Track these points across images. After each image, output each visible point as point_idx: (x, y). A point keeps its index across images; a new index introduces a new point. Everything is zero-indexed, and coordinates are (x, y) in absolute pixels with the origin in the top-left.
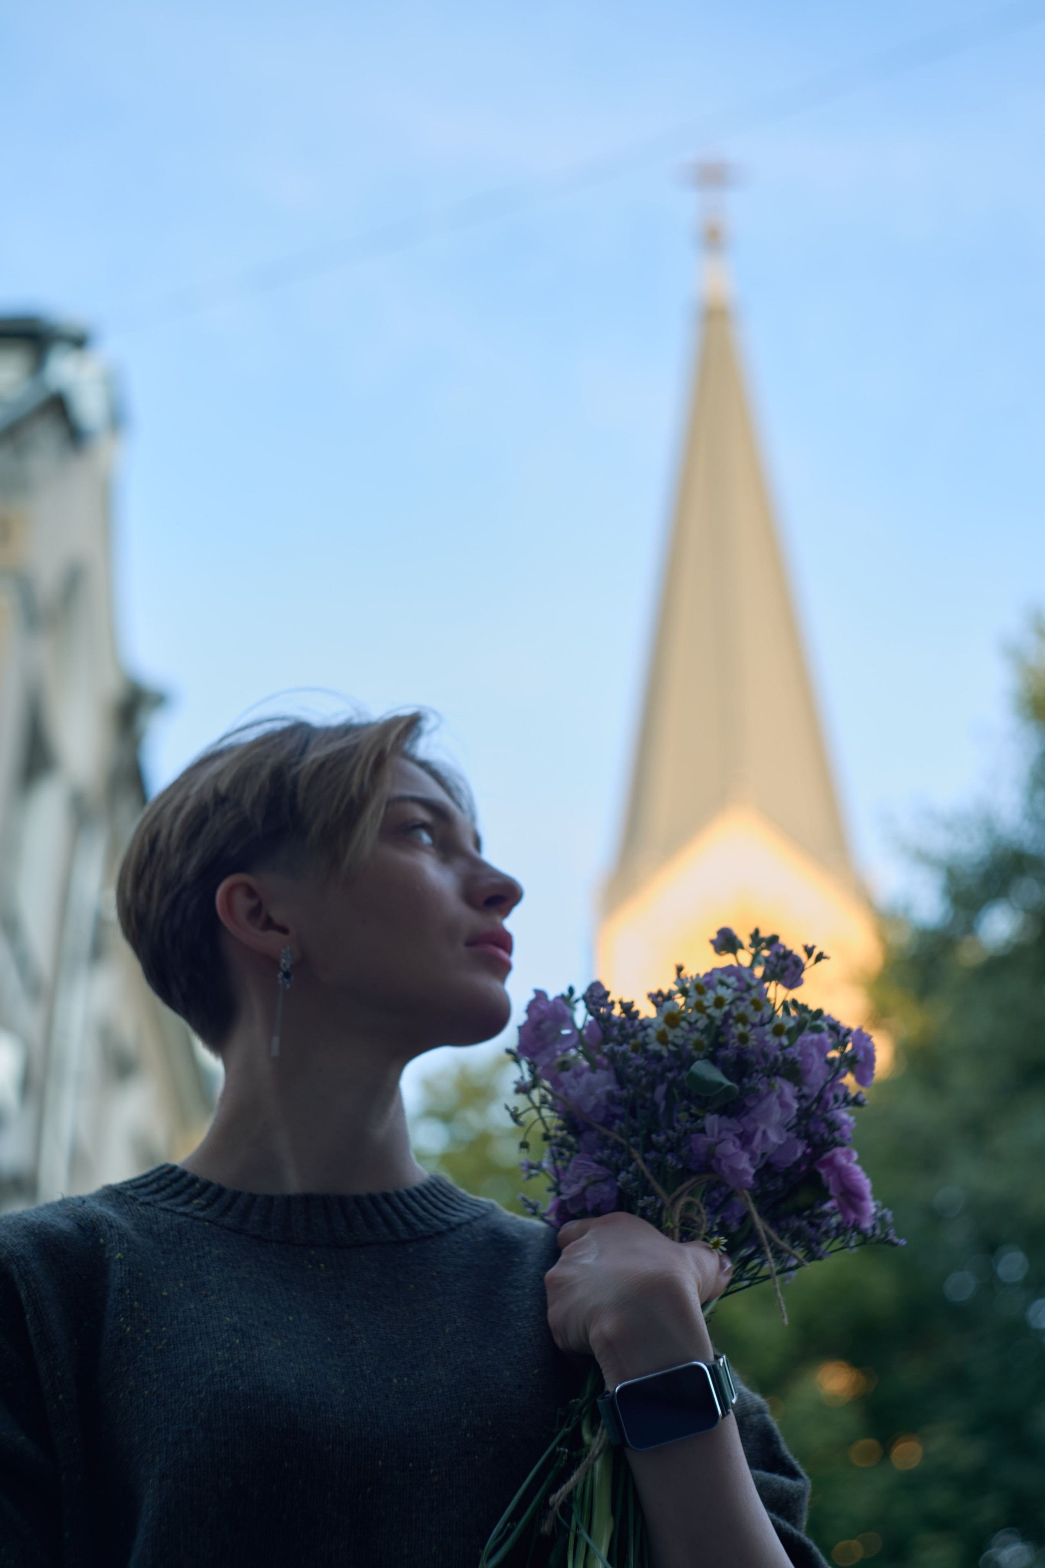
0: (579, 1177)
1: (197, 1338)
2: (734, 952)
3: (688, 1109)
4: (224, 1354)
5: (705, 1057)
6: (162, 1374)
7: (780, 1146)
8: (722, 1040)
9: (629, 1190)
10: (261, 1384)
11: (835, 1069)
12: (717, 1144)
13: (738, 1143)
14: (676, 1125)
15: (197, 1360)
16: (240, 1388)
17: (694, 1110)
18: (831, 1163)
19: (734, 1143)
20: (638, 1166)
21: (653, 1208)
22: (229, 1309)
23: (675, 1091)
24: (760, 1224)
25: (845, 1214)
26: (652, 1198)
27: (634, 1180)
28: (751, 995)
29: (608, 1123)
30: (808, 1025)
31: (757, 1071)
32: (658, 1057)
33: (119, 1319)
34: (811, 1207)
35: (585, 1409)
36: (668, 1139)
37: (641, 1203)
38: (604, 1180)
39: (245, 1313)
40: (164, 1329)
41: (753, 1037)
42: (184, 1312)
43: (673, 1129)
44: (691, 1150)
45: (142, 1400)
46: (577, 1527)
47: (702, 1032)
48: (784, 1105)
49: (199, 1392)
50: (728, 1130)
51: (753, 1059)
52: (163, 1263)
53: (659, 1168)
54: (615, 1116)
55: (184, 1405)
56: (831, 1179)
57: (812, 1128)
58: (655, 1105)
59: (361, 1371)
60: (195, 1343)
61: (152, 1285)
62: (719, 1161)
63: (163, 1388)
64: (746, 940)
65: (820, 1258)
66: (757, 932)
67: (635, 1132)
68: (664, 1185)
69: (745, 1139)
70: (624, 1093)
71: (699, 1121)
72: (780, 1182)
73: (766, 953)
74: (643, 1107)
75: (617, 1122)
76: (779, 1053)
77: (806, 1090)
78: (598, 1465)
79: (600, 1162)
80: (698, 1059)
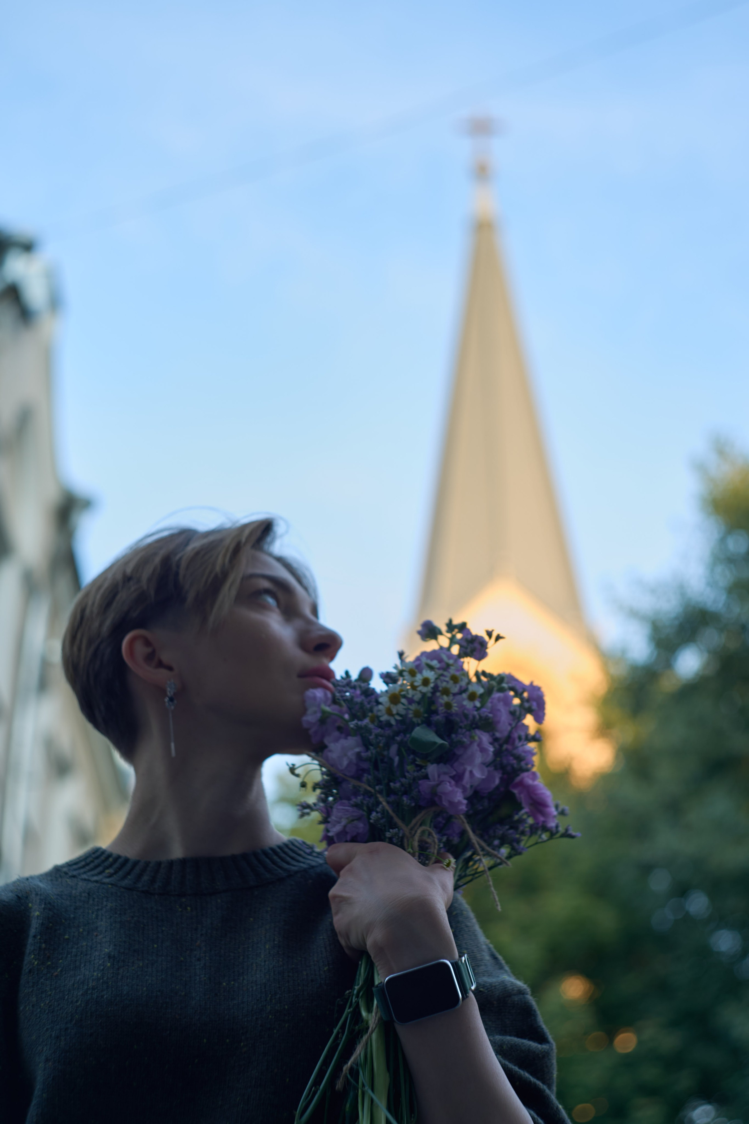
0: (341, 818)
1: (82, 965)
2: (436, 638)
3: (413, 762)
4: (98, 974)
5: (423, 722)
6: (54, 991)
7: (483, 780)
8: (433, 708)
9: (379, 825)
10: (120, 992)
11: (517, 716)
12: (438, 785)
13: (453, 782)
14: (407, 774)
15: (79, 980)
16: (105, 997)
17: (419, 762)
18: (521, 784)
19: (450, 782)
20: (383, 807)
21: (397, 837)
22: (109, 943)
23: (403, 750)
24: (474, 838)
25: (535, 818)
26: (396, 830)
27: (382, 818)
28: (449, 672)
29: (358, 777)
30: (495, 689)
31: (461, 727)
32: (388, 724)
33: (31, 957)
34: (511, 816)
35: (361, 994)
36: (402, 785)
37: (388, 834)
38: (359, 819)
39: (120, 945)
40: (61, 961)
41: (455, 705)
42: (77, 948)
43: (405, 777)
44: (419, 792)
45: (39, 1010)
46: (363, 1086)
47: (419, 703)
48: (483, 750)
49: (77, 1001)
50: (445, 773)
51: (458, 719)
52: (72, 916)
53: (397, 806)
54: (364, 771)
55: (66, 1011)
56: (522, 796)
57: (505, 761)
58: (391, 760)
59: (200, 978)
60: (80, 968)
61: (58, 932)
62: (440, 798)
63: (53, 1001)
64: (444, 628)
65: (520, 854)
66: (451, 621)
67: (379, 782)
68: (403, 820)
69: (458, 778)
70: (369, 754)
71: (423, 770)
72: (486, 803)
73: (459, 636)
74: (382, 761)
75: (366, 775)
76: (475, 713)
77: (498, 735)
78: (374, 1036)
79: (356, 806)
80: (418, 725)
